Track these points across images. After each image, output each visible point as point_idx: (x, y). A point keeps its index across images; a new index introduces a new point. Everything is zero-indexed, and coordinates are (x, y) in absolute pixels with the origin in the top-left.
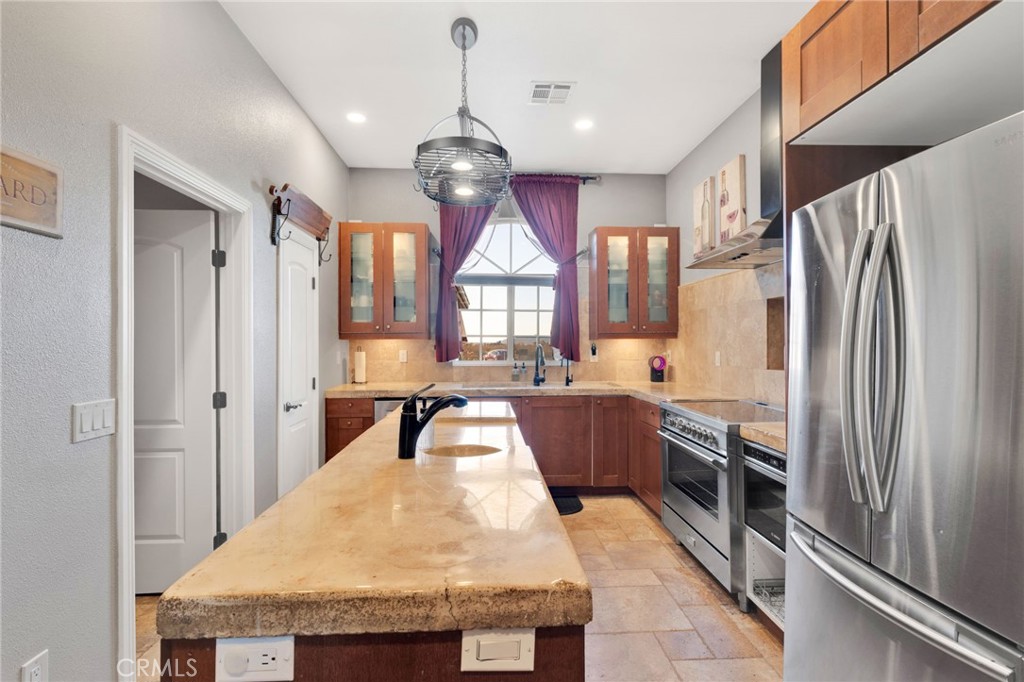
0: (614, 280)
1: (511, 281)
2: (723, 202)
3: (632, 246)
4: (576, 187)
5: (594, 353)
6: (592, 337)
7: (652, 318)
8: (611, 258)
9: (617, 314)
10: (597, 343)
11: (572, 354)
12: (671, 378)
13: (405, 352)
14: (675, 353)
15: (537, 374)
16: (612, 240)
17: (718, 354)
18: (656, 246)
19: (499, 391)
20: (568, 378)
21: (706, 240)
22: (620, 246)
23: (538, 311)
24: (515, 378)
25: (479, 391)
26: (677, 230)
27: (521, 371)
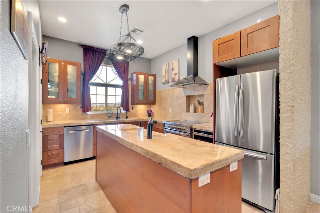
0: (140, 88)
1: (106, 85)
2: (173, 70)
3: (145, 79)
5: (133, 109)
6: (132, 104)
7: (150, 99)
8: (139, 81)
9: (141, 97)
10: (133, 106)
12: (153, 116)
13: (69, 109)
14: (155, 109)
15: (117, 116)
16: (140, 76)
17: (170, 109)
18: (151, 78)
19: (111, 121)
20: (126, 117)
21: (167, 79)
22: (142, 78)
23: (115, 96)
24: (109, 117)
25: (104, 122)
26: (155, 75)
27: (111, 115)
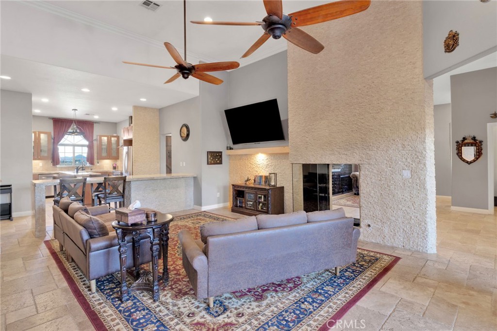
0: (103, 147)
1: (74, 145)
3: (108, 139)
4: (93, 124)
5: (98, 163)
6: (98, 159)
7: (113, 155)
8: (103, 142)
9: (104, 154)
10: (99, 161)
11: (92, 163)
12: (118, 168)
13: (42, 163)
14: (118, 163)
16: (102, 138)
18: (113, 139)
20: (91, 169)
22: (105, 139)
23: (82, 153)
26: (119, 136)
